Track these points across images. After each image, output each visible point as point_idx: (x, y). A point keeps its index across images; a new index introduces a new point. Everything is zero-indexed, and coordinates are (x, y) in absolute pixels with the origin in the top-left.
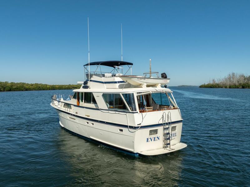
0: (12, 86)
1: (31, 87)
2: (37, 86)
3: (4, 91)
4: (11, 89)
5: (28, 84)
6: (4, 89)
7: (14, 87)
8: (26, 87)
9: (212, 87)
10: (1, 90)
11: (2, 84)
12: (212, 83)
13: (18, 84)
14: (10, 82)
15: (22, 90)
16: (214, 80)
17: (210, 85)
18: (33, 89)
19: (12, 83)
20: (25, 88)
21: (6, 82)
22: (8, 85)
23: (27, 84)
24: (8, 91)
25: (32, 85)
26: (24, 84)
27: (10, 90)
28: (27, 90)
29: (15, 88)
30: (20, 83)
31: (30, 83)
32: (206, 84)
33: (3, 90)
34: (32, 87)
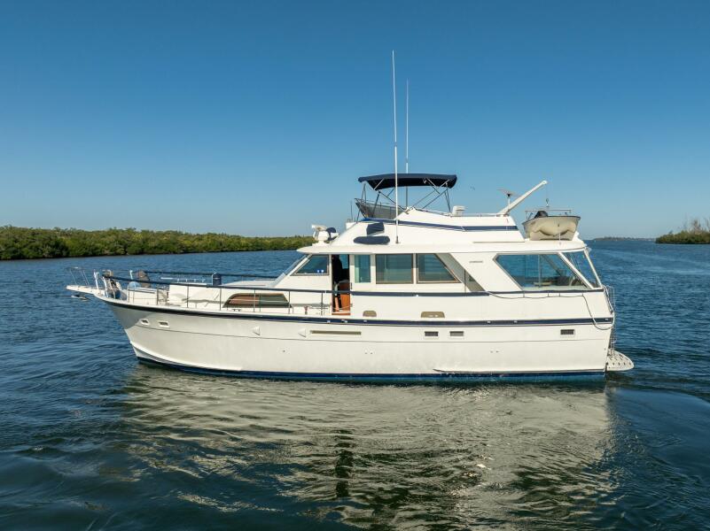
0: (147, 239)
1: (196, 243)
2: (214, 240)
3: (125, 254)
4: (143, 249)
5: (188, 236)
6: (125, 248)
7: (152, 244)
8: (186, 242)
9: (692, 240)
10: (118, 251)
11: (120, 236)
12: (690, 229)
13: (160, 234)
14: (139, 230)
15: (175, 253)
16: (696, 222)
17: (686, 237)
18: (204, 248)
19: (145, 232)
20: (182, 246)
21: (129, 230)
22: (135, 237)
23: (186, 234)
24: (136, 254)
25: (200, 238)
26: (177, 234)
27: (141, 253)
28: (186, 252)
29: (155, 247)
30: (168, 233)
31: (194, 232)
32: (675, 233)
33: (122, 252)
34: (200, 243)
